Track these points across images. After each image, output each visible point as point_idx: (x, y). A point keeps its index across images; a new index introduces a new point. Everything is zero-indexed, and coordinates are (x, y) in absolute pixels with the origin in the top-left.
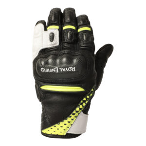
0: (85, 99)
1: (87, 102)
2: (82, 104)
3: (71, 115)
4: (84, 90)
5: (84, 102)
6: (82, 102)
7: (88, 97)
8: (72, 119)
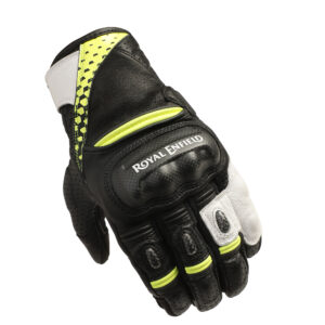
0: (83, 130)
1: (76, 128)
2: (83, 117)
3: (90, 85)
4: (96, 145)
5: (81, 125)
6: (86, 121)
7: (80, 139)
8: (83, 78)
